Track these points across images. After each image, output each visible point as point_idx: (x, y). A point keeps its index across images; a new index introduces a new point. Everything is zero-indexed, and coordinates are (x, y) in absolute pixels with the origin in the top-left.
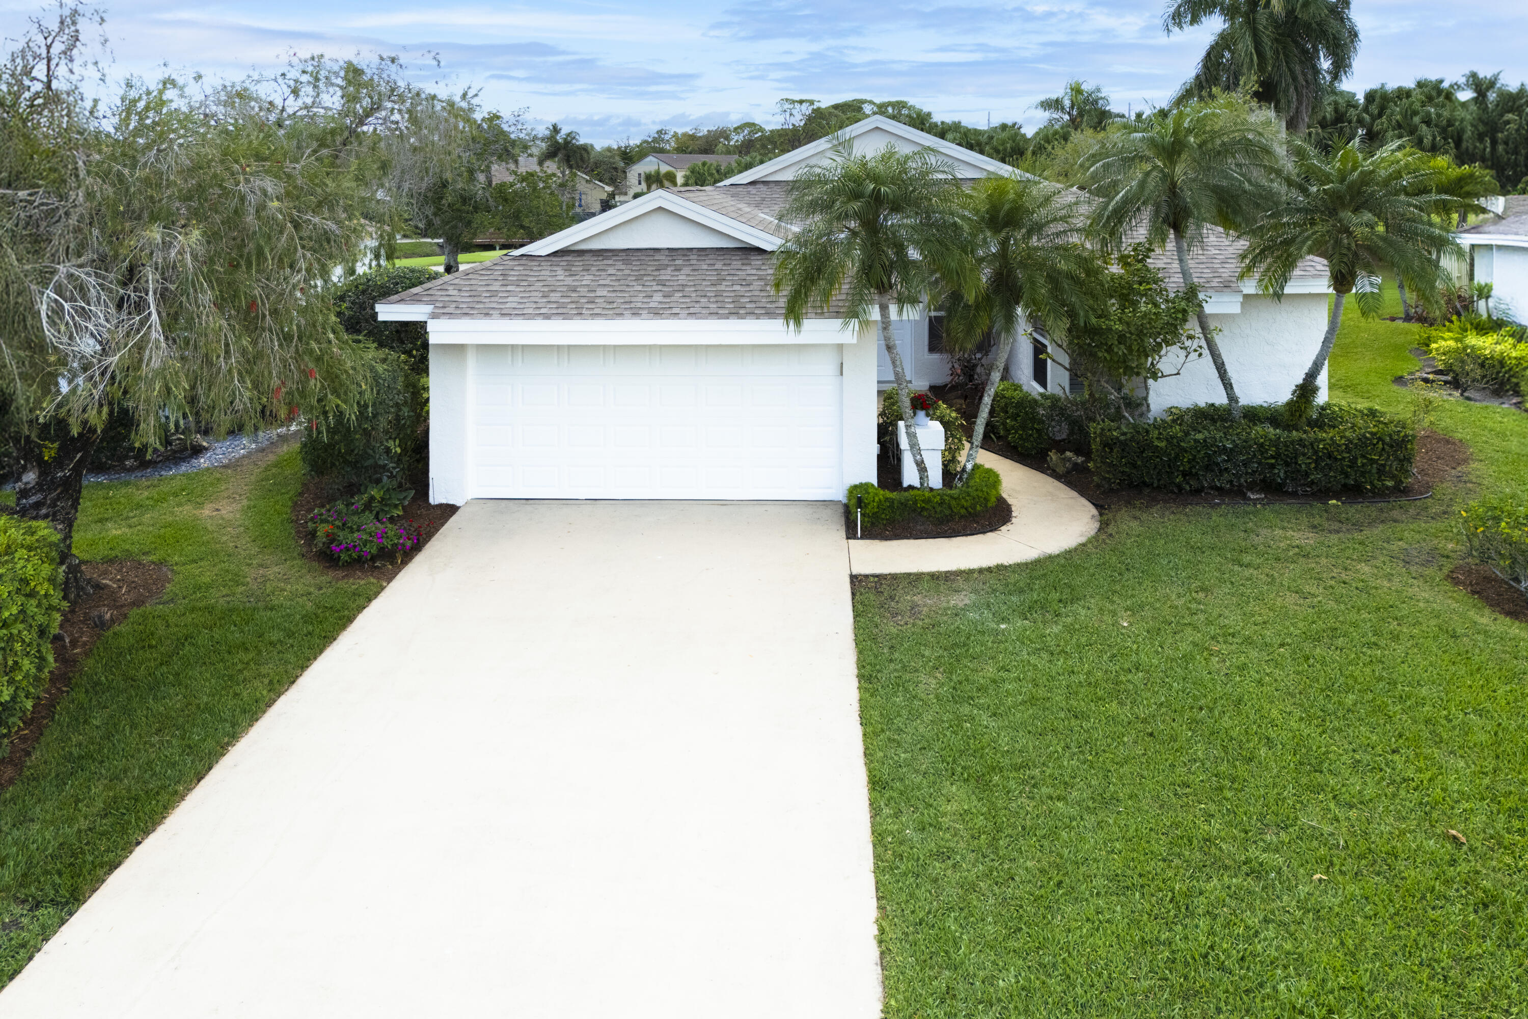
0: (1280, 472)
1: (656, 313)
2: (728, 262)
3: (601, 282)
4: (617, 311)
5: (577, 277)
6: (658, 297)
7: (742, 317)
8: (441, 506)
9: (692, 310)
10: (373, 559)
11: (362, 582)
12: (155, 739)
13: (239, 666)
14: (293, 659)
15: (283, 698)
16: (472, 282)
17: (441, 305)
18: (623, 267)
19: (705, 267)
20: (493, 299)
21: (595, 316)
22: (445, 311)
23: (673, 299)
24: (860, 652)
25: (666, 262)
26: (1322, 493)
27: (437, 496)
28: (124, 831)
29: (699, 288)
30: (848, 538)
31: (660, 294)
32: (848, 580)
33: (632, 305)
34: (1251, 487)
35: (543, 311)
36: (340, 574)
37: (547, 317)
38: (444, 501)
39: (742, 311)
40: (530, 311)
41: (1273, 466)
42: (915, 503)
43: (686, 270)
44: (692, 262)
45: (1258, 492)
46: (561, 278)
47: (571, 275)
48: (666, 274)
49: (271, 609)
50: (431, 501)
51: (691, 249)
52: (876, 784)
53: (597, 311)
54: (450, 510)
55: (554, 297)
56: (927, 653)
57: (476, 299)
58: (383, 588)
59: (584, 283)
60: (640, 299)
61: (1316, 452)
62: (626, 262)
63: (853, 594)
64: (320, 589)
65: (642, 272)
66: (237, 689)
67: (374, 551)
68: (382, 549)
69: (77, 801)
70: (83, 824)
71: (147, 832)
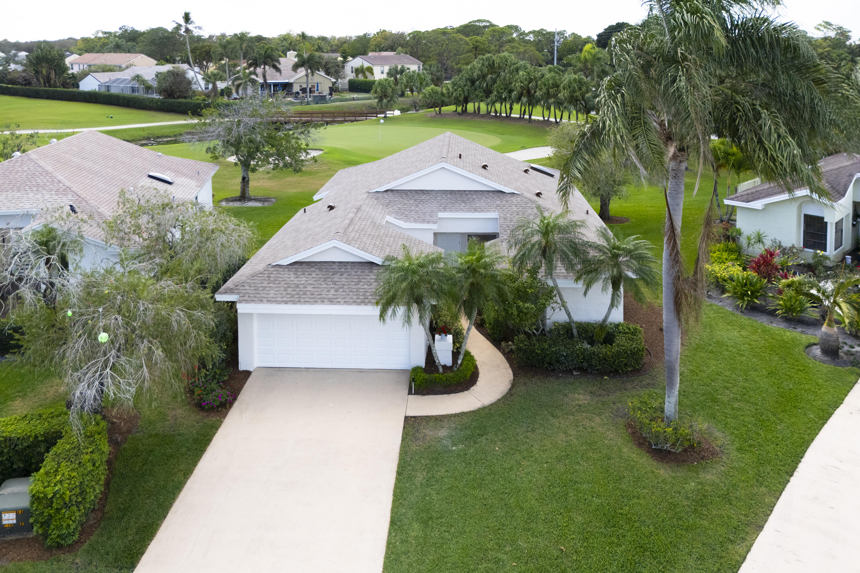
0: (585, 364)
1: (331, 301)
2: (363, 270)
3: (309, 282)
4: (315, 300)
5: (299, 279)
6: (332, 292)
7: (366, 305)
8: (244, 371)
9: (346, 300)
10: (218, 407)
11: (214, 419)
12: (148, 501)
13: (172, 467)
14: (191, 462)
15: (189, 480)
16: (255, 281)
17: (242, 295)
18: (319, 273)
19: (353, 273)
20: (264, 292)
21: (306, 302)
22: (244, 298)
23: (339, 293)
24: (400, 460)
25: (337, 270)
26: (602, 373)
27: (242, 367)
28: (144, 541)
29: (350, 286)
30: (409, 394)
31: (333, 290)
32: (403, 419)
33: (321, 296)
34: (575, 369)
35: (285, 299)
36: (205, 414)
37: (286, 303)
38: (245, 369)
39: (366, 301)
40: (279, 299)
41: (582, 362)
42: (435, 380)
43: (345, 275)
44: (349, 270)
45: (578, 371)
46: (292, 279)
47: (297, 277)
48: (337, 277)
49: (180, 436)
50: (240, 369)
51: (348, 262)
52: (393, 523)
53: (307, 299)
54: (247, 374)
55: (290, 290)
56: (423, 462)
57: (257, 292)
58: (222, 422)
59: (302, 282)
60: (325, 292)
61: (599, 358)
62: (321, 270)
63: (404, 428)
64: (198, 423)
65: (327, 276)
66: (173, 478)
67: (218, 404)
68: (221, 403)
69: (127, 529)
70: (130, 538)
71: (151, 540)
